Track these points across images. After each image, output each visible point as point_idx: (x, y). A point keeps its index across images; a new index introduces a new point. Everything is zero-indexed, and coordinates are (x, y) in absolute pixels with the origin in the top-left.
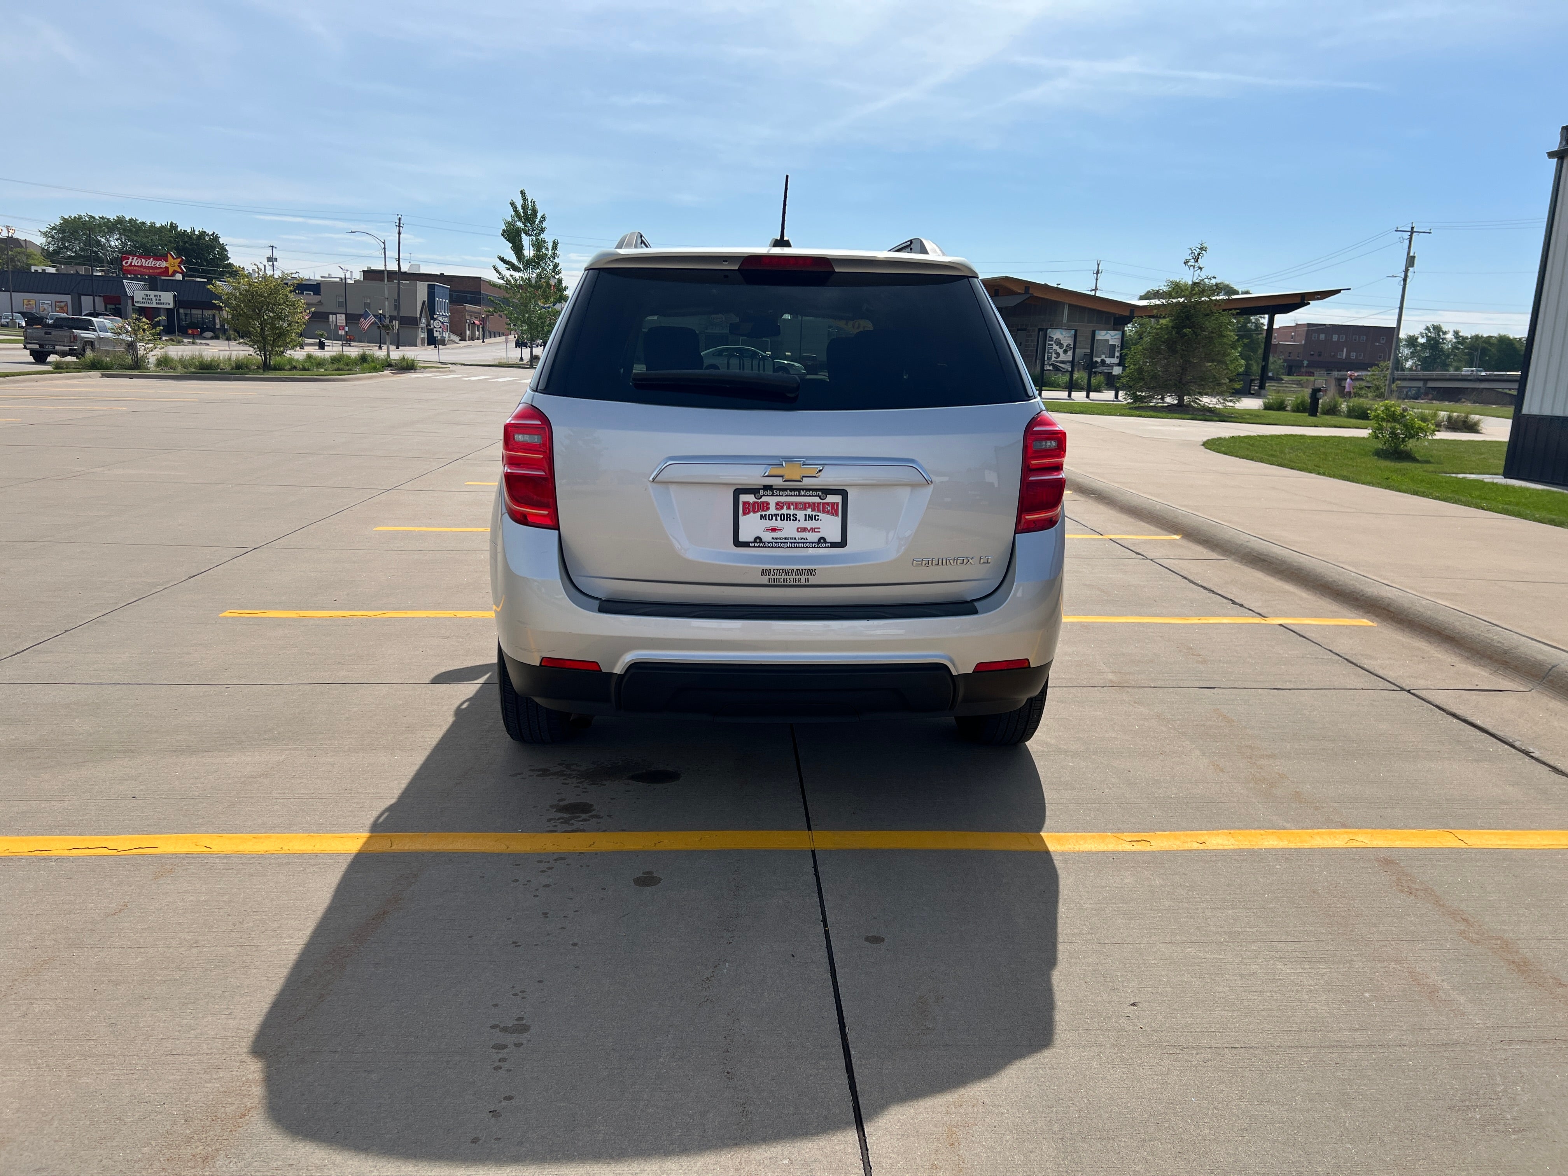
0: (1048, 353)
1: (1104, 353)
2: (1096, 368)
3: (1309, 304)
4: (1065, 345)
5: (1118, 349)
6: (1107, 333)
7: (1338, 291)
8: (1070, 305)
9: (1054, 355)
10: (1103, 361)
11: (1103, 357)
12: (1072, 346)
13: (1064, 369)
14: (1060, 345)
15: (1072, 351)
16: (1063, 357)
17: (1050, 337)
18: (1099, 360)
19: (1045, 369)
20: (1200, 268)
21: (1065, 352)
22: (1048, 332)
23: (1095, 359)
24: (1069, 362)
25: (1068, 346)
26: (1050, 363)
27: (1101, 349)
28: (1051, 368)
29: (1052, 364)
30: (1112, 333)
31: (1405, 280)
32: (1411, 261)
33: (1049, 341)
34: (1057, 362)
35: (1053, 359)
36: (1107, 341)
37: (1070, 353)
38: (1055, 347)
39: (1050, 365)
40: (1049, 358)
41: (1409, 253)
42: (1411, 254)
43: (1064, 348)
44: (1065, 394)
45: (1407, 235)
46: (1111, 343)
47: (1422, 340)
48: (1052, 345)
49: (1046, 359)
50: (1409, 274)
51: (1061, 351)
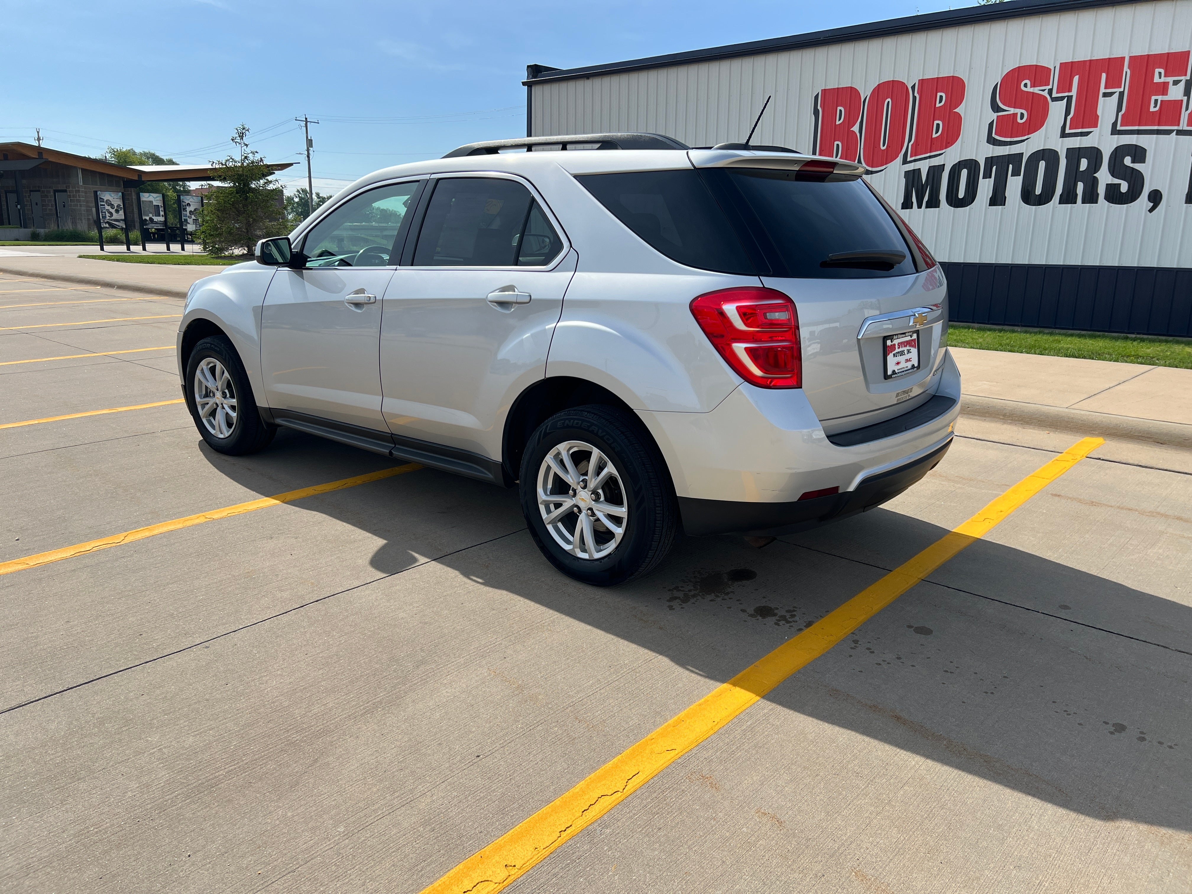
0: (102, 212)
1: (151, 213)
2: (146, 225)
3: (274, 173)
4: (116, 205)
5: (161, 209)
6: (150, 195)
7: (291, 165)
8: (83, 170)
9: (108, 214)
10: (151, 220)
11: (151, 215)
12: (122, 206)
13: (118, 226)
14: (112, 206)
15: (123, 210)
16: (115, 216)
17: (100, 198)
18: (148, 218)
19: (102, 226)
20: (247, 145)
21: (117, 211)
22: (98, 194)
23: (144, 218)
24: (122, 220)
25: (118, 206)
26: (106, 221)
27: (147, 209)
28: (107, 225)
29: (107, 222)
30: (155, 195)
31: (308, 157)
32: (310, 143)
33: (101, 202)
34: (112, 220)
35: (108, 218)
36: (151, 202)
37: (122, 212)
38: (107, 207)
39: (106, 223)
40: (104, 217)
41: (307, 137)
42: (309, 138)
43: (116, 208)
44: (124, 248)
45: (303, 124)
46: (155, 203)
47: (297, 200)
48: (104, 205)
49: (101, 218)
50: (311, 152)
51: (113, 211)
